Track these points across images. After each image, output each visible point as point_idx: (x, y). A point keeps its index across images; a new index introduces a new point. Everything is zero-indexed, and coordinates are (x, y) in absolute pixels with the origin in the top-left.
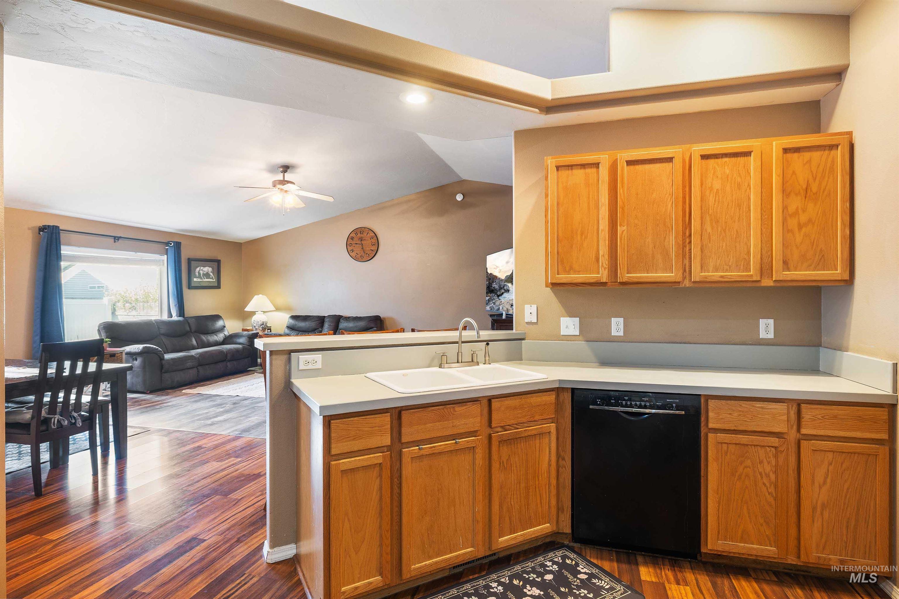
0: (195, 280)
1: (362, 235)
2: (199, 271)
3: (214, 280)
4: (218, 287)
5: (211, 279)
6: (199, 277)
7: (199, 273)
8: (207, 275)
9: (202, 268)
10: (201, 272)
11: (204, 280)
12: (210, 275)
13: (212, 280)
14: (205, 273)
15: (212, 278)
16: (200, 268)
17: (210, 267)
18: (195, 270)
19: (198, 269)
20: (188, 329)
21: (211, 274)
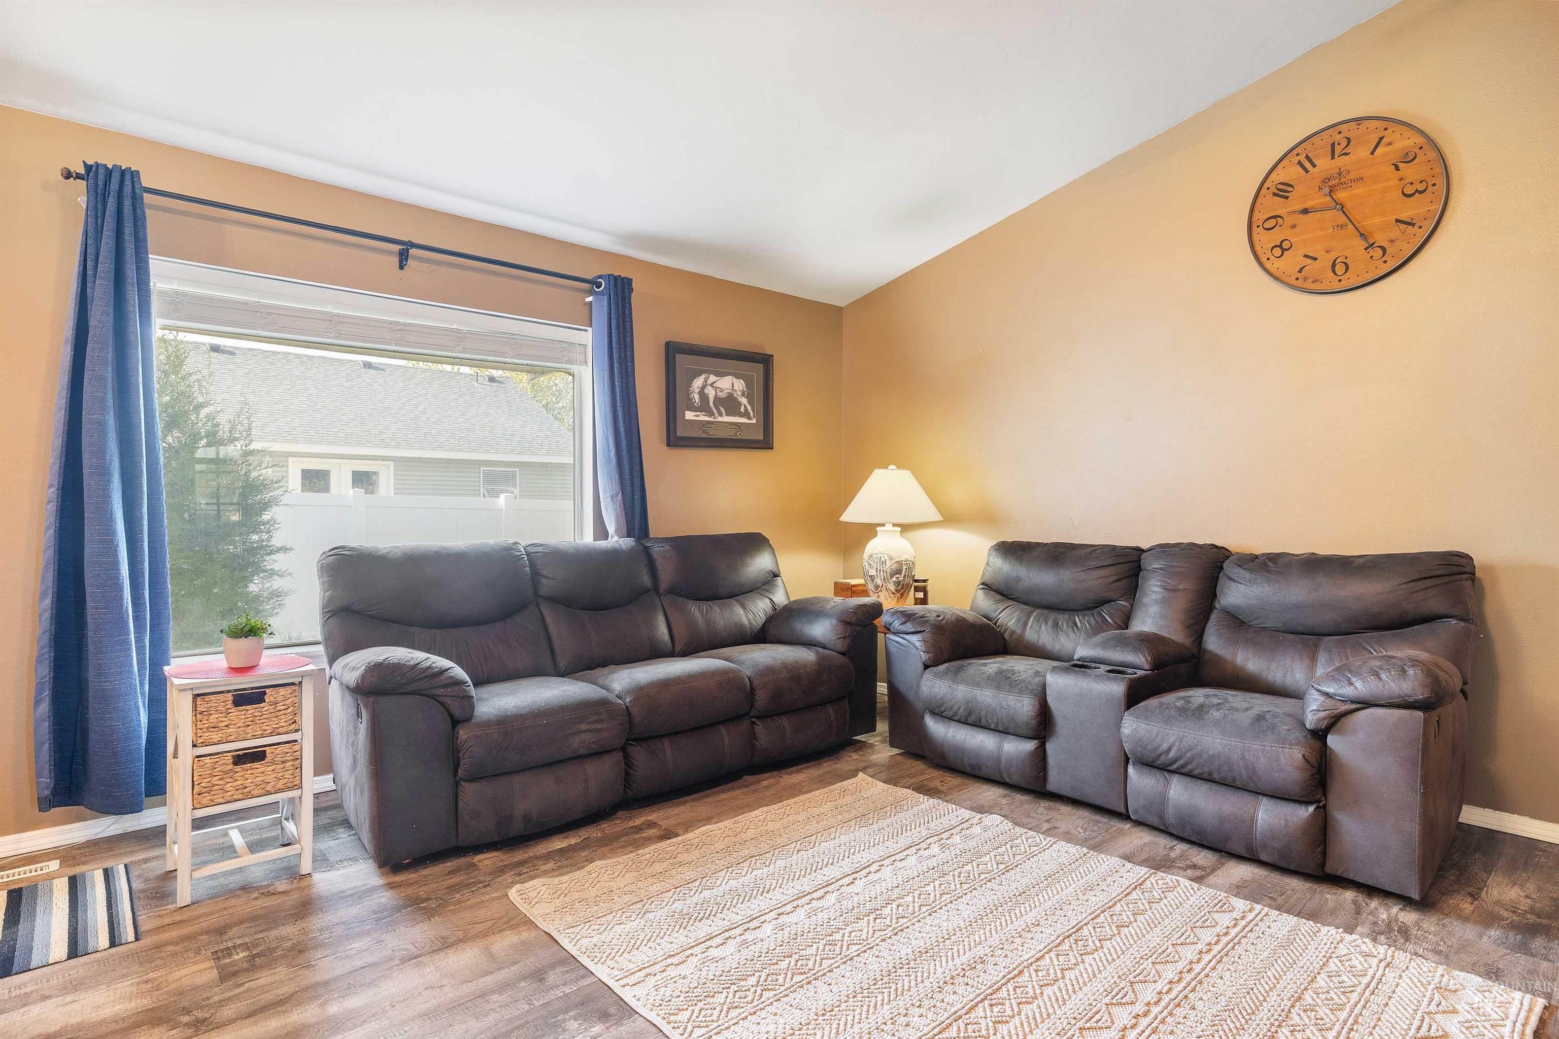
0: (689, 415)
1: (1340, 161)
2: (703, 387)
3: (754, 421)
4: (765, 443)
5: (741, 415)
6: (704, 407)
7: (702, 393)
8: (729, 404)
9: (712, 378)
10: (711, 393)
11: (720, 419)
12: (740, 404)
13: (744, 420)
14: (722, 395)
15: (746, 415)
16: (706, 380)
17: (738, 376)
18: (689, 384)
19: (698, 382)
20: (646, 580)
21: (744, 401)
